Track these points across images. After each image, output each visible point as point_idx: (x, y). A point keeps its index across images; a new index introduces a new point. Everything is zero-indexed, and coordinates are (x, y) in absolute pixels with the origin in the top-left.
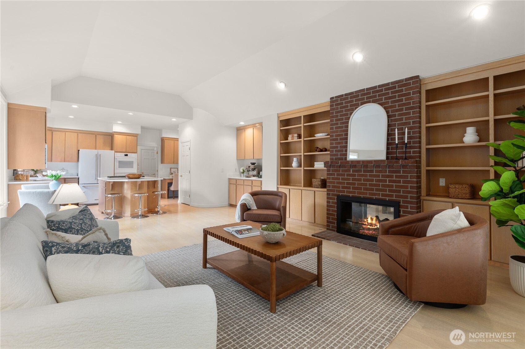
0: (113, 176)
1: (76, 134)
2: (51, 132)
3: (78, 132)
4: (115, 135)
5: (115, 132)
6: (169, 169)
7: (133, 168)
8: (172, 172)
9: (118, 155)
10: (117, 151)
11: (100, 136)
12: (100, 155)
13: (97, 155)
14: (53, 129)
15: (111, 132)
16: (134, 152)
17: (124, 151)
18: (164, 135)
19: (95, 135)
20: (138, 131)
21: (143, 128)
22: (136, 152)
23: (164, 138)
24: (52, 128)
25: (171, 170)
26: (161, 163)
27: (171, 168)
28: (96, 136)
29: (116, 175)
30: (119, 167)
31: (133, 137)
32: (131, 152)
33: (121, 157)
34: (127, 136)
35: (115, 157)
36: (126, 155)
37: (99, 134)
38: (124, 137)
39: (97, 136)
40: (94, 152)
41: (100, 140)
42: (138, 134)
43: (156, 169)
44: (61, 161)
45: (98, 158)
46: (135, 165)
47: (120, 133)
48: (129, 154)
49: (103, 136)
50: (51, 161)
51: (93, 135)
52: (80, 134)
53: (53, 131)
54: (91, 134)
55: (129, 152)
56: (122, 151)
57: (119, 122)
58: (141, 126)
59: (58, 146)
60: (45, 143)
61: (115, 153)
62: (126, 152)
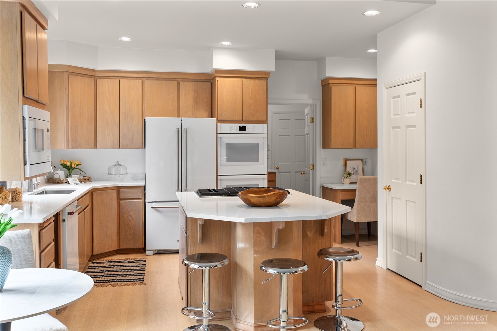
1: (140, 81)
2: (93, 80)
3: (144, 77)
4: (217, 79)
5: (217, 71)
6: (342, 163)
7: (258, 161)
8: (349, 170)
9: (225, 128)
10: (221, 118)
11: (187, 83)
12: (186, 129)
13: (180, 131)
14: (97, 74)
15: (209, 71)
16: (260, 119)
17: (237, 119)
18: (331, 73)
19: (176, 82)
20: (270, 66)
21: (280, 57)
22: (265, 119)
23: (330, 81)
24: (94, 71)
25: (345, 165)
26: (323, 148)
27: (346, 160)
28: (179, 84)
30: (227, 159)
31: (258, 81)
32: (255, 119)
33: (230, 133)
34: (244, 80)
35: (219, 135)
36: (243, 129)
37: (185, 80)
38: (237, 82)
39: (181, 83)
40: (174, 122)
41: (188, 91)
42: (268, 73)
43: (311, 163)
44: (113, 148)
45: (181, 135)
46: (263, 154)
47: (228, 74)
48: (248, 126)
49: (194, 83)
50: (95, 146)
51: (172, 82)
52: (147, 83)
53: (96, 77)
54: (168, 80)
55: (249, 120)
56: (234, 119)
57: (226, 43)
58: (276, 51)
59: (107, 111)
60: (25, 99)
61: (219, 124)
62: (242, 121)
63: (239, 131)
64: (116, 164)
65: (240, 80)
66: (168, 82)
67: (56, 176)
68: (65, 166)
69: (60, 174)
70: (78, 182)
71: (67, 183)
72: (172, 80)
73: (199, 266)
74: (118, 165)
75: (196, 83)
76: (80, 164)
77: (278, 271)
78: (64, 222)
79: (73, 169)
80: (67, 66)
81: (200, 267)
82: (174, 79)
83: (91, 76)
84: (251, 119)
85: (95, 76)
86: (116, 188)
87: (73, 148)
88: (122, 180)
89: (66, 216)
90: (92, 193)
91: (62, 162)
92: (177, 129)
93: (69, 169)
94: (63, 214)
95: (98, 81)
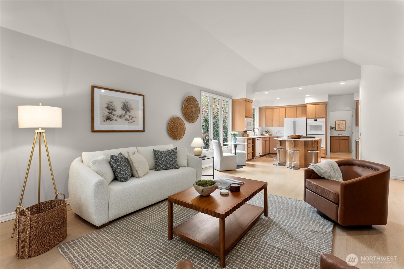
0: (305, 136)
2: (272, 109)
3: (286, 107)
4: (307, 106)
5: (307, 104)
7: (321, 130)
9: (309, 120)
10: (308, 117)
12: (296, 121)
13: (294, 122)
15: (304, 104)
16: (322, 117)
17: (314, 117)
19: (296, 108)
20: (326, 100)
21: (330, 96)
22: (324, 117)
24: (273, 107)
26: (357, 126)
29: (308, 136)
30: (310, 130)
31: (321, 105)
32: (320, 117)
33: (311, 122)
34: (316, 105)
35: (307, 123)
36: (316, 120)
37: (299, 107)
38: (314, 106)
39: (297, 108)
40: (293, 119)
41: (299, 110)
42: (326, 102)
44: (277, 127)
45: (295, 123)
46: (323, 128)
47: (311, 104)
48: (318, 119)
49: (301, 107)
50: (273, 126)
52: (287, 109)
54: (293, 107)
57: (308, 95)
58: (328, 95)
59: (276, 117)
60: (246, 117)
61: (307, 119)
62: (316, 118)
65: (315, 105)
67: (263, 134)
68: (266, 131)
69: (264, 133)
70: (268, 135)
71: (265, 135)
74: (279, 131)
76: (270, 131)
77: (291, 151)
78: (256, 141)
79: (268, 132)
80: (265, 107)
83: (272, 108)
84: (319, 117)
87: (267, 127)
88: (281, 135)
89: (257, 140)
90: (270, 137)
92: (293, 121)
93: (267, 132)
94: (256, 139)
95: (274, 109)
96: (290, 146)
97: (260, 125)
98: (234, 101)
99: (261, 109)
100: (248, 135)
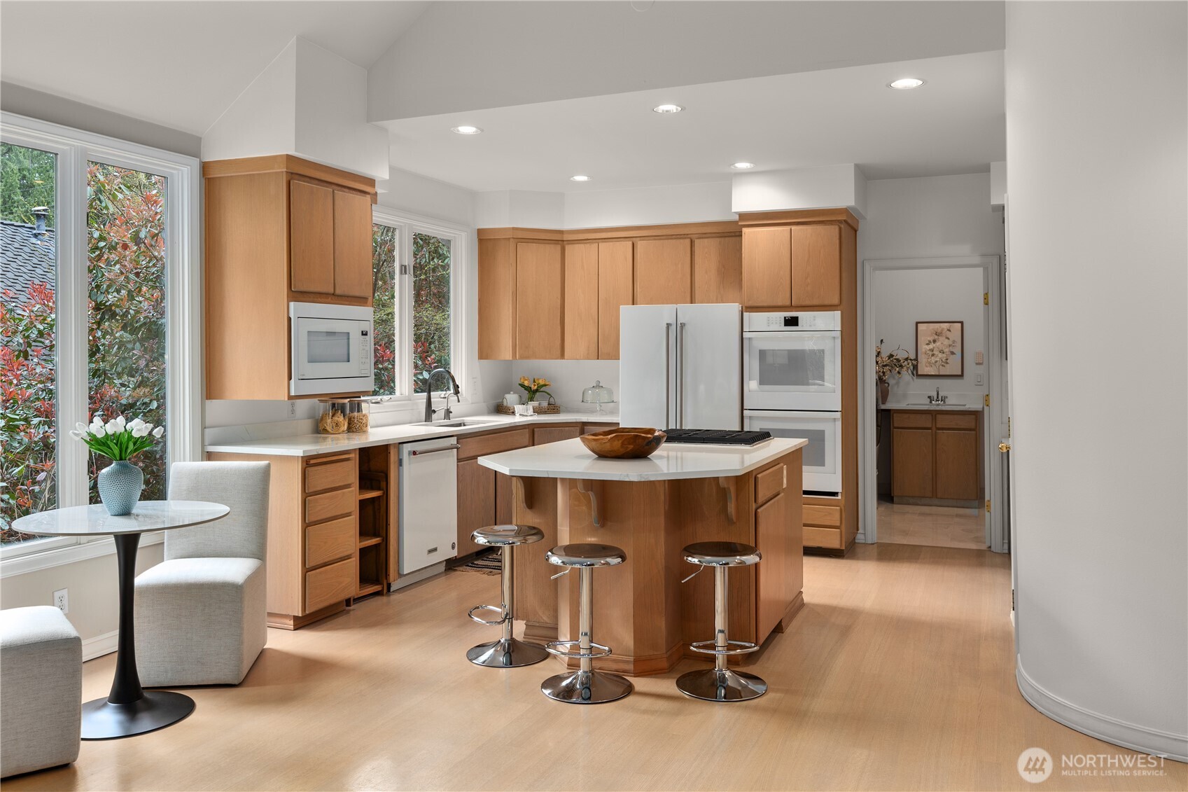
1: (630, 244)
2: (559, 248)
3: (633, 236)
4: (745, 230)
5: (744, 216)
7: (822, 382)
9: (757, 320)
10: (751, 304)
11: (708, 242)
12: (683, 325)
13: (674, 328)
14: (566, 237)
16: (826, 303)
17: (780, 304)
19: (688, 241)
20: (843, 196)
21: (867, 176)
22: (836, 302)
24: (561, 232)
28: (692, 243)
30: (761, 382)
31: (819, 228)
32: (816, 302)
33: (767, 330)
34: (794, 228)
35: (746, 335)
36: (792, 322)
37: (703, 236)
38: (780, 234)
39: (697, 242)
41: (708, 255)
42: (848, 211)
44: (588, 358)
45: (676, 335)
46: (833, 370)
47: (763, 219)
48: (802, 316)
49: (718, 240)
50: (562, 356)
51: (681, 241)
52: (642, 245)
53: (565, 242)
54: (675, 238)
55: (804, 304)
56: (774, 304)
57: (743, 165)
58: (857, 167)
59: (579, 298)
60: (297, 294)
61: (745, 314)
62: (790, 307)
63: (785, 325)
64: (595, 385)
65: (788, 228)
66: (674, 241)
67: (505, 402)
68: (525, 388)
69: (511, 399)
70: (530, 412)
71: (513, 413)
72: (680, 238)
73: (486, 541)
74: (598, 386)
75: (723, 239)
76: (547, 383)
77: (564, 560)
79: (537, 391)
80: (513, 228)
81: (488, 542)
82: (685, 236)
83: (556, 242)
84: (808, 303)
85: (563, 241)
86: (580, 425)
87: (522, 357)
89: (409, 457)
90: (532, 429)
91: (522, 381)
92: (668, 325)
93: (531, 392)
94: (399, 452)
95: (568, 248)
96: (573, 516)
97: (485, 350)
98: (215, 174)
99: (487, 243)
100: (354, 427)
